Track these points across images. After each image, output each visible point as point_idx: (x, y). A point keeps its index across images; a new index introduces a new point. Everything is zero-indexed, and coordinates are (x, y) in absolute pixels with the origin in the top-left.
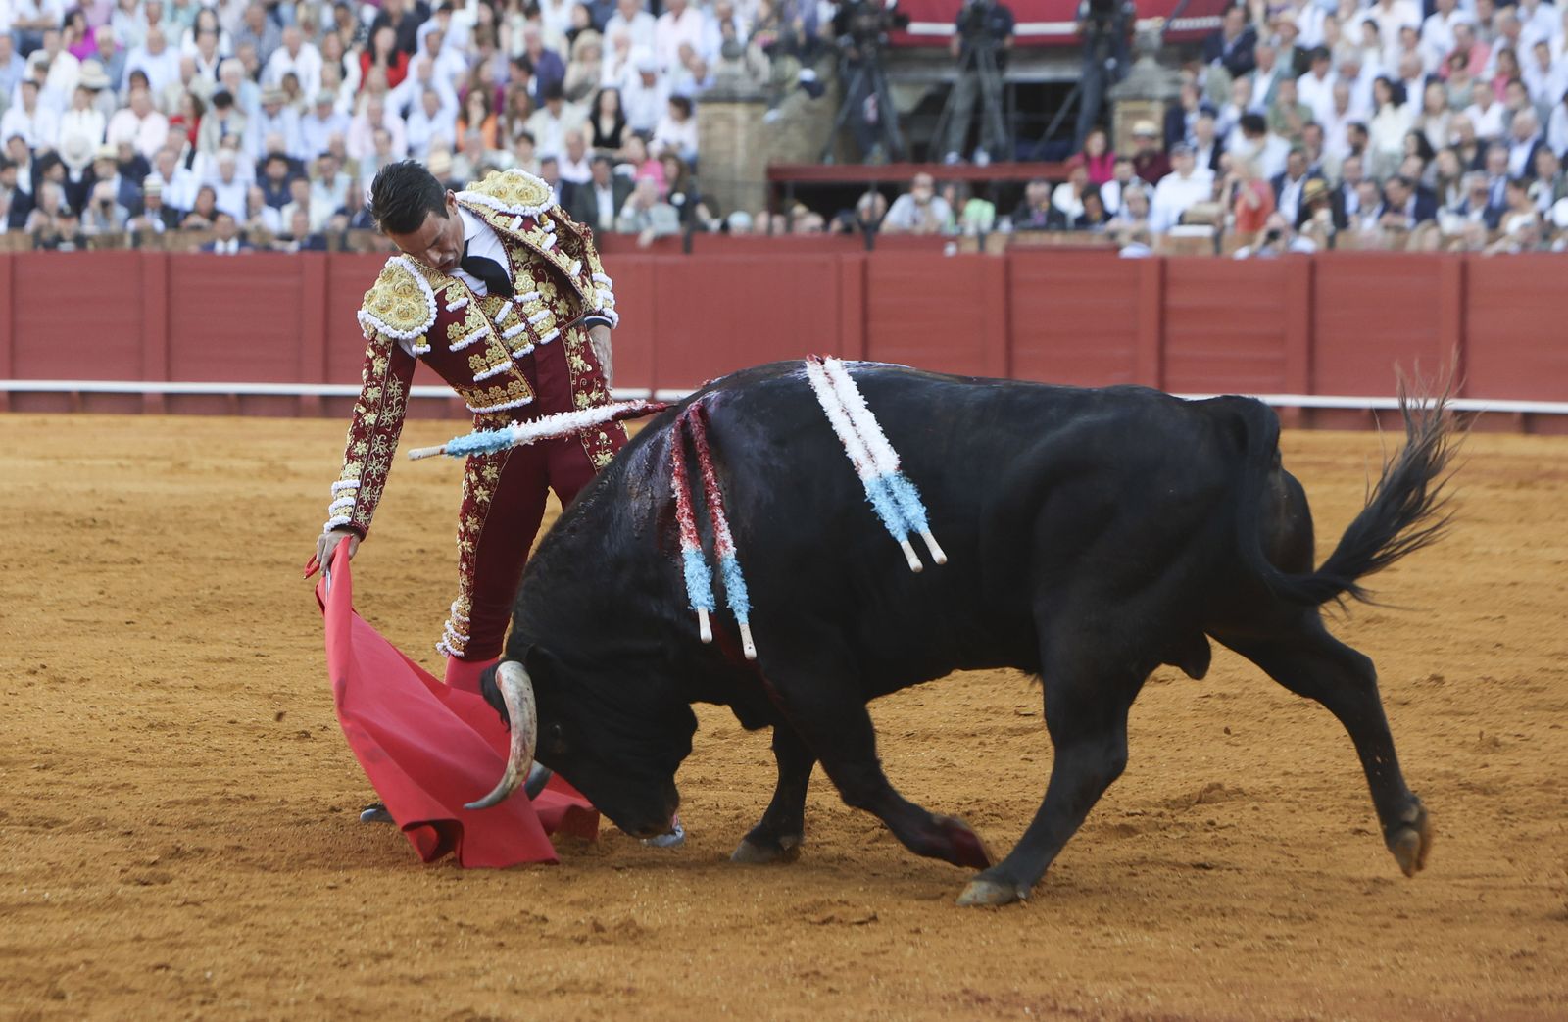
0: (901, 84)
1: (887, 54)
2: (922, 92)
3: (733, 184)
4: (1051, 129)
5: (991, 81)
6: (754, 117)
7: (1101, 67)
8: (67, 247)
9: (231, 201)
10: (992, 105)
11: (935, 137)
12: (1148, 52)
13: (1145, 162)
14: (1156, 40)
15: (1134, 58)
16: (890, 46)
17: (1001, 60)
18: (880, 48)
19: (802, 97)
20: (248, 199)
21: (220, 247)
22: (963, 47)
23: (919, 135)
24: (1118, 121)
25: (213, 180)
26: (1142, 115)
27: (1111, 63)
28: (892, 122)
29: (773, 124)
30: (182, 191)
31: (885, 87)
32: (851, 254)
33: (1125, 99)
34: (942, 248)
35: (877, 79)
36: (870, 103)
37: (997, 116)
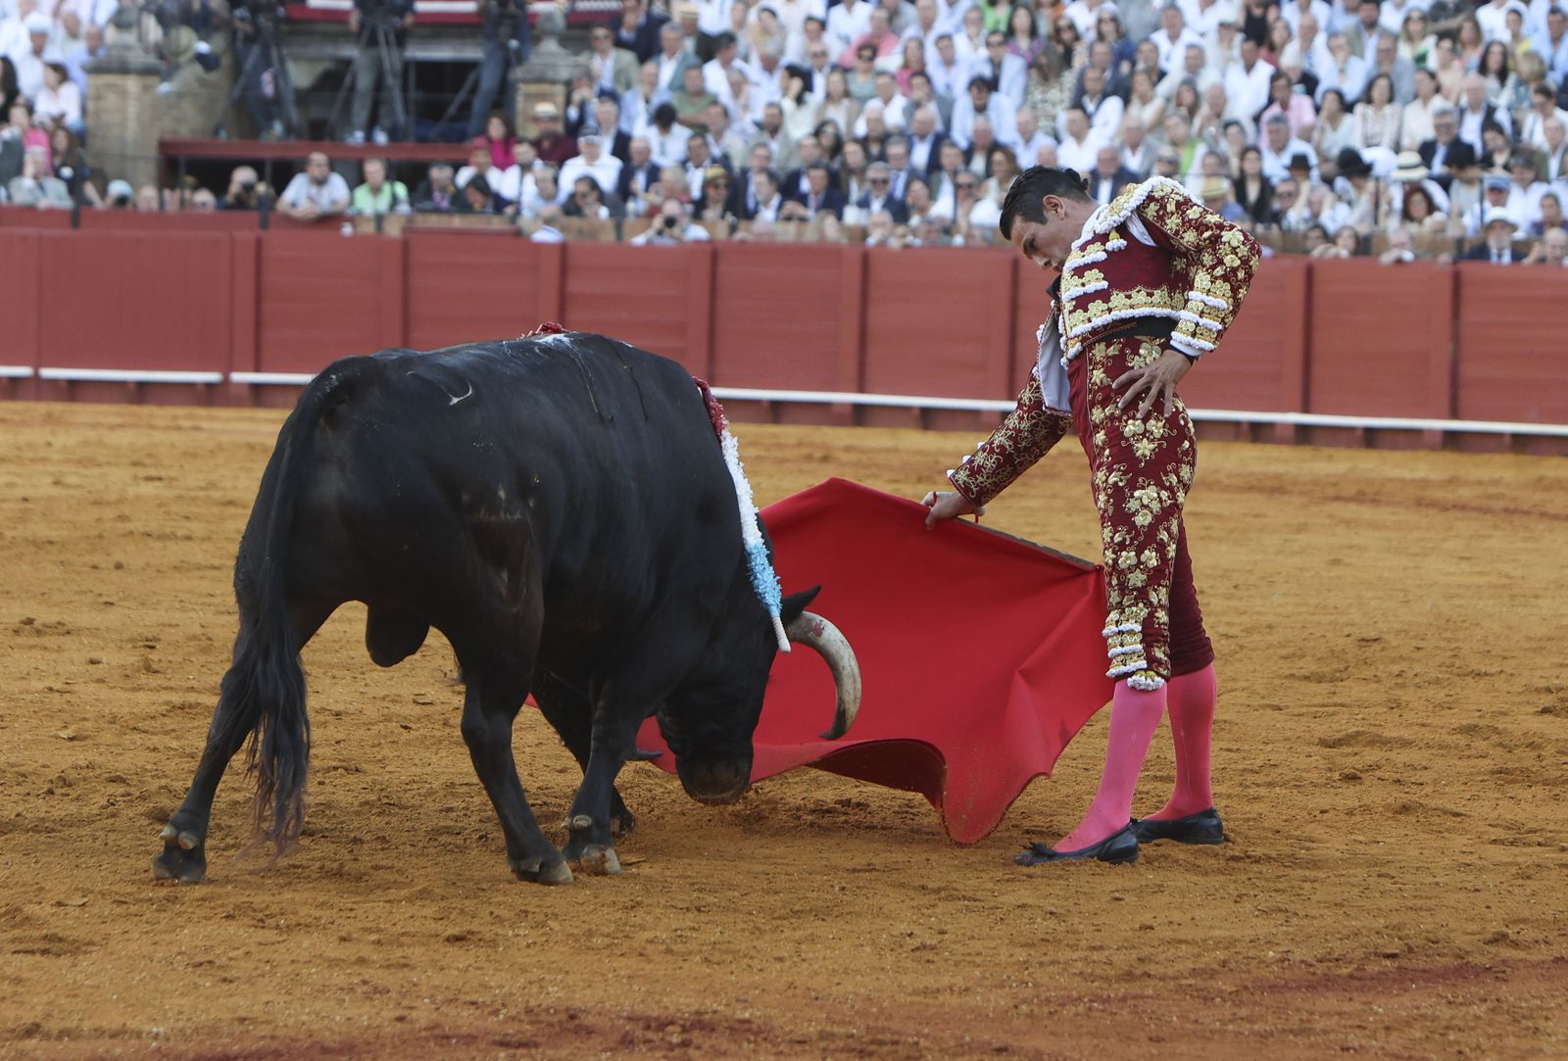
0: (297, 59)
1: (284, 28)
2: (319, 68)
3: (123, 157)
4: (451, 110)
5: (391, 59)
6: (146, 89)
7: (504, 47)
10: (393, 82)
11: (333, 115)
12: (551, 33)
13: (546, 144)
14: (560, 22)
15: (537, 40)
16: (288, 20)
17: (401, 38)
18: (277, 21)
19: (198, 68)
22: (362, 25)
23: (316, 112)
24: (520, 103)
26: (543, 97)
27: (514, 43)
28: (289, 97)
29: (168, 95)
31: (282, 61)
32: (245, 231)
33: (527, 81)
34: (339, 228)
35: (274, 53)
36: (267, 78)
37: (397, 95)
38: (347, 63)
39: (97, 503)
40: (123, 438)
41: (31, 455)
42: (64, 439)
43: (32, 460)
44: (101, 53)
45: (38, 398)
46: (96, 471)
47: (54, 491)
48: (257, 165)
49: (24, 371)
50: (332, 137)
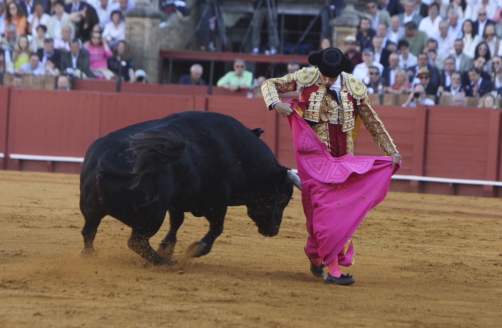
0: (227, 12)
2: (238, 17)
4: (302, 39)
5: (272, 13)
6: (154, 25)
7: (328, 9)
10: (273, 24)
11: (244, 41)
12: (351, 2)
23: (236, 38)
26: (347, 33)
27: (333, 7)
28: (223, 31)
31: (220, 13)
32: (200, 95)
33: (338, 26)
34: (246, 95)
35: (216, 9)
36: (212, 21)
37: (275, 31)
38: (251, 15)
50: (243, 51)
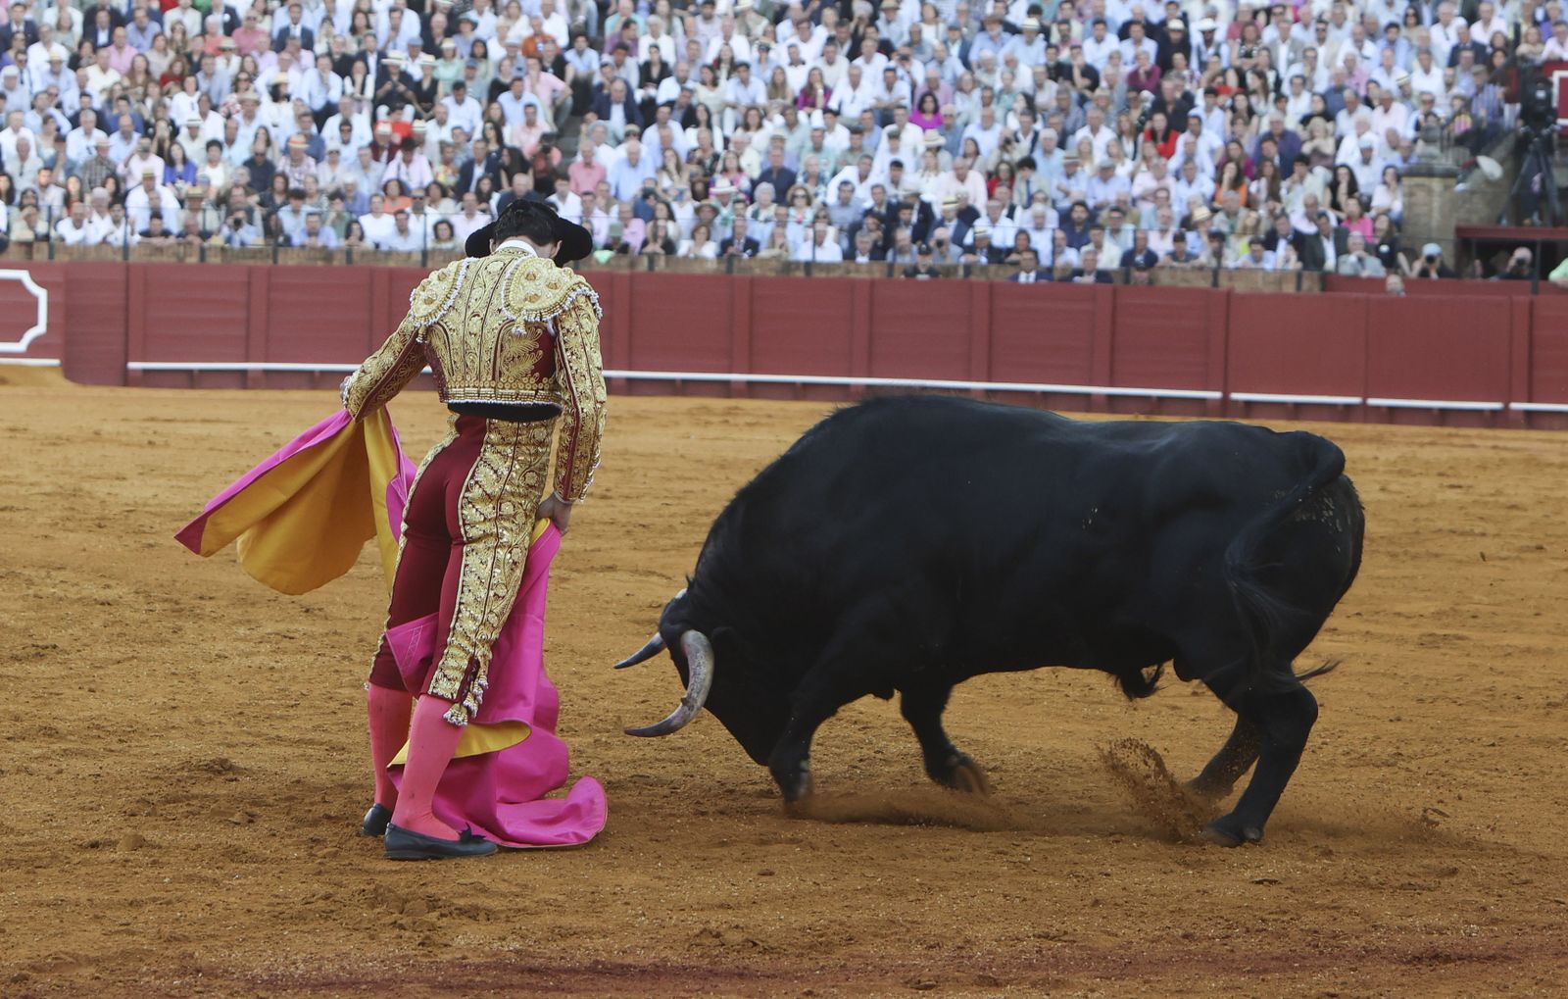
6: (1447, 188)
8: (923, 277)
9: (1042, 242)
20: (1054, 240)
21: (1023, 278)
25: (1028, 226)
28: (1554, 194)
29: (1461, 193)
30: (1003, 235)
31: (1548, 167)
32: (1521, 294)
35: (1542, 159)
36: (1537, 178)
39: (1414, 506)
40: (1428, 454)
41: (1363, 467)
42: (1389, 454)
43: (1364, 471)
44: (1414, 160)
45: (1366, 420)
46: (1412, 480)
47: (1382, 496)
48: (1530, 245)
49: (1356, 400)
